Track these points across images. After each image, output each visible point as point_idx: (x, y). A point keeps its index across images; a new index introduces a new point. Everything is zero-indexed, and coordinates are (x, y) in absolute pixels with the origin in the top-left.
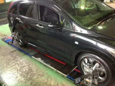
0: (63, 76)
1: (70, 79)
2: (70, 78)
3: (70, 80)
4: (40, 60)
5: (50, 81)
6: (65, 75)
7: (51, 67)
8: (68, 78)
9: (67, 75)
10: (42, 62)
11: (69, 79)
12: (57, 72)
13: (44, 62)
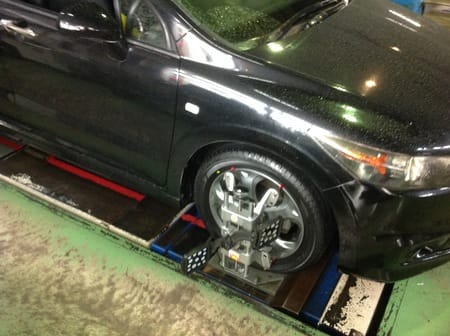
0: (135, 247)
1: (164, 254)
2: (163, 250)
3: (164, 259)
4: (26, 185)
5: (78, 270)
6: (144, 242)
7: (79, 212)
8: (154, 254)
9: (153, 240)
10: (37, 191)
11: (161, 257)
12: (108, 229)
13: (48, 195)
